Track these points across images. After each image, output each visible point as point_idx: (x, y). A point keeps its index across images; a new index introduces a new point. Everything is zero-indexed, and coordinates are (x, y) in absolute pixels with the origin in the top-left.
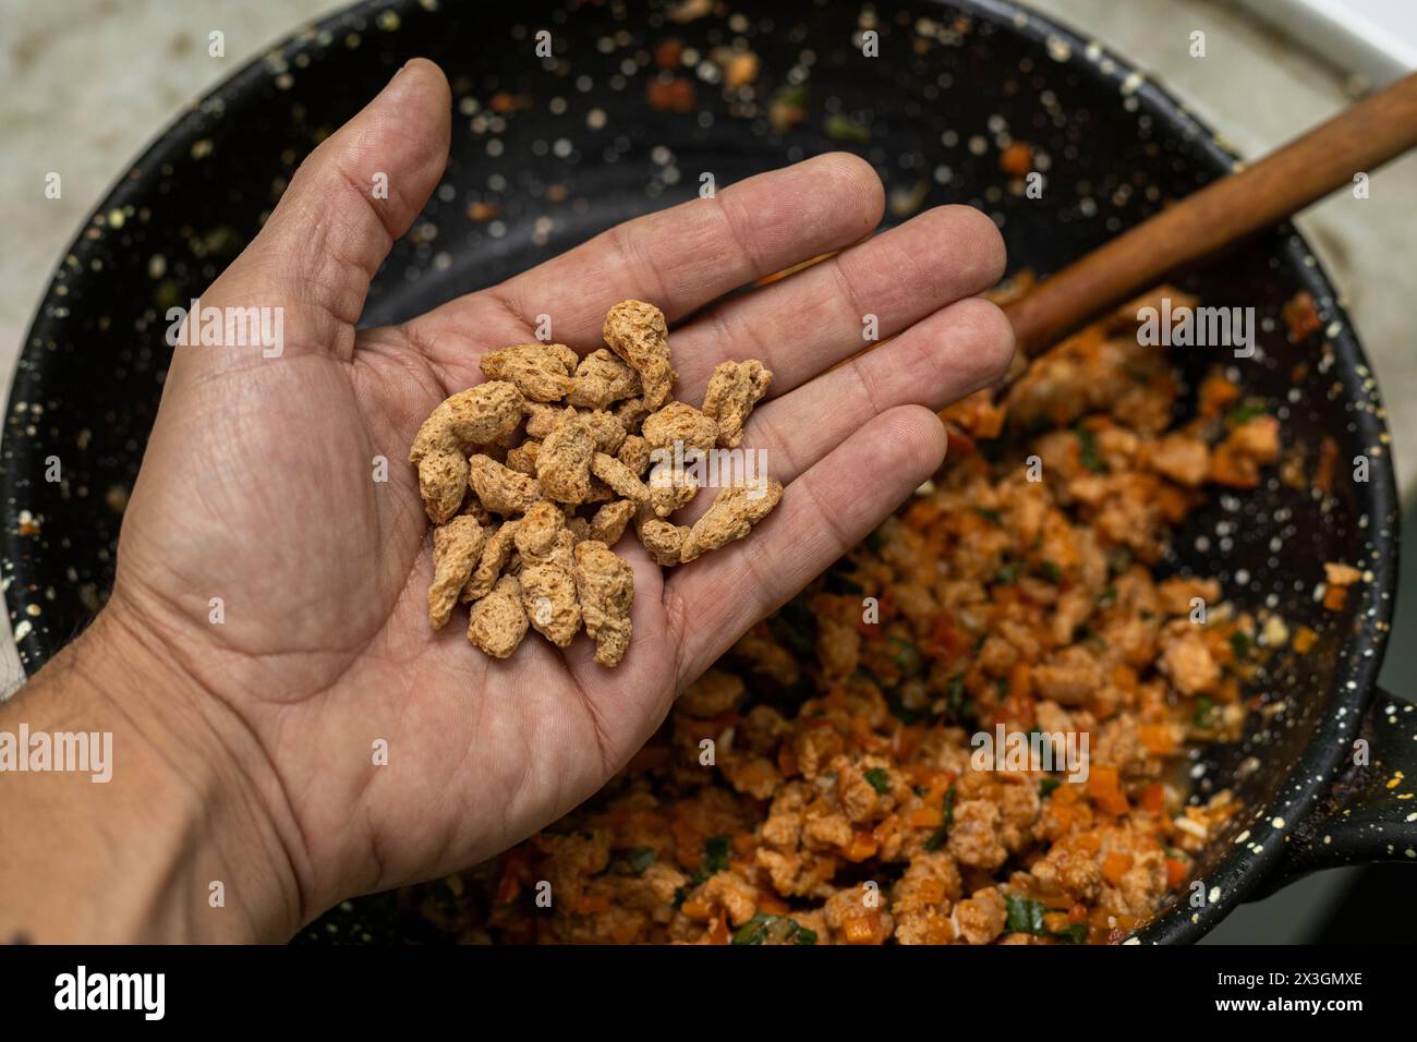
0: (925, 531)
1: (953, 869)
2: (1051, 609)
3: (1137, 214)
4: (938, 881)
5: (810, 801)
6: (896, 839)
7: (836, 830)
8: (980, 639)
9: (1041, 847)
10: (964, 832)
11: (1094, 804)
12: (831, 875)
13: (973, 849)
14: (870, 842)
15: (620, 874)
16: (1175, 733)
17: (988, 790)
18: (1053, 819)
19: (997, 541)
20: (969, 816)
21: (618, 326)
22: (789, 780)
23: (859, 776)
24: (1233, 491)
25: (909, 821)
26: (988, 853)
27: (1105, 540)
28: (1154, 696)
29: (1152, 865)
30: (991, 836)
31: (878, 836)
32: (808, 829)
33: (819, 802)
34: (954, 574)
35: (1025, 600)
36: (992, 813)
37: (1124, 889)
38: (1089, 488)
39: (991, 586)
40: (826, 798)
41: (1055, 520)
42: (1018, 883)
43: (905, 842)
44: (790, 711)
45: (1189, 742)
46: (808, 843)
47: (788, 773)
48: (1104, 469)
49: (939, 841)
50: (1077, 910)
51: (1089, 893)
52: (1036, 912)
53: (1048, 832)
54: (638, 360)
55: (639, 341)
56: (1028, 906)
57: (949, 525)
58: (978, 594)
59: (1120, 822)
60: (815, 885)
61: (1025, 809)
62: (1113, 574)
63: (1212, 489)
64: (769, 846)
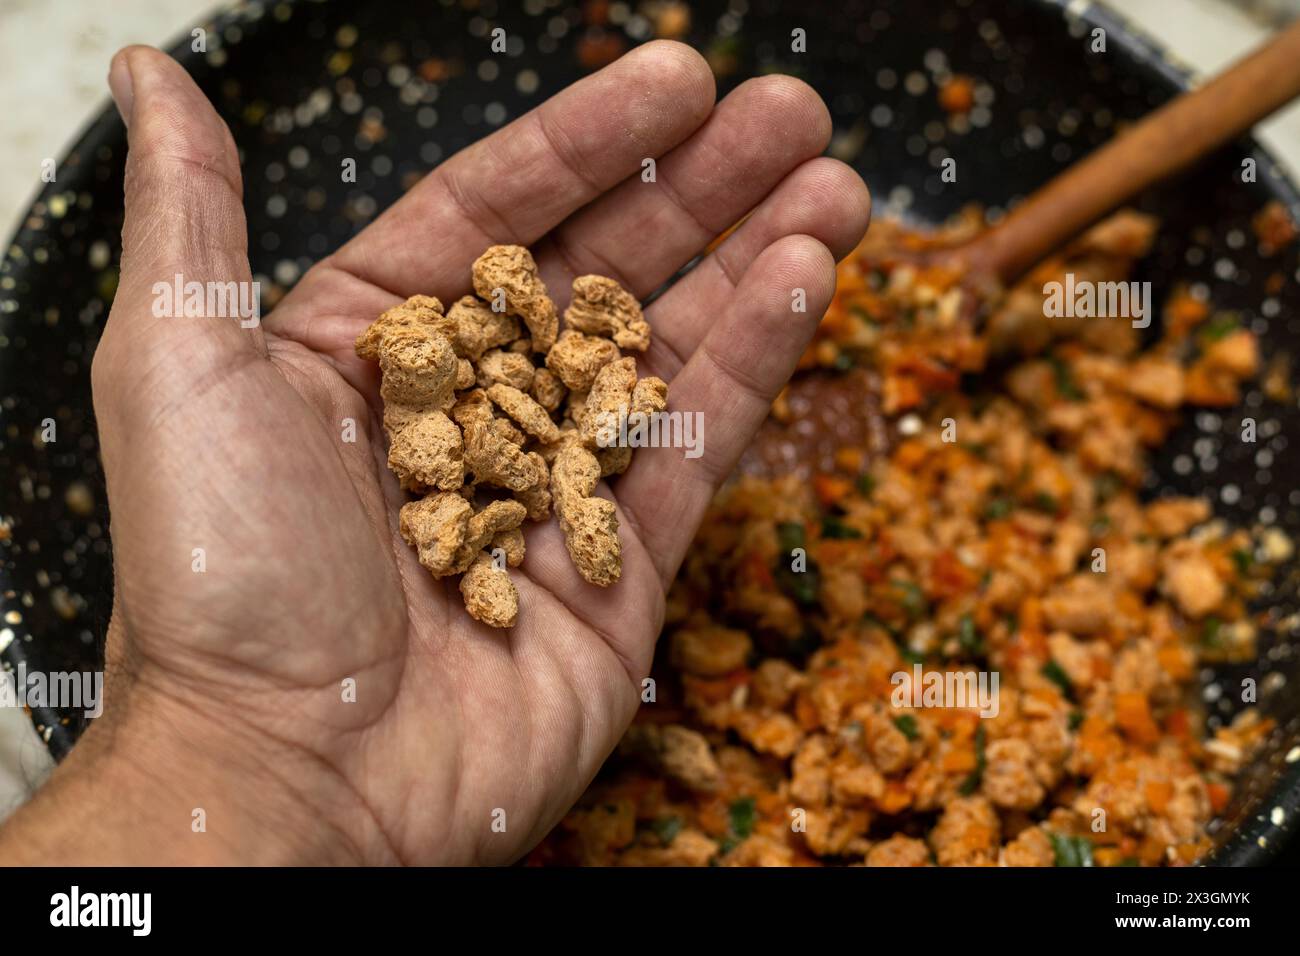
0: (915, 470)
1: (990, 813)
2: (1048, 541)
3: (1088, 142)
4: (978, 826)
5: (835, 754)
6: (930, 786)
7: (867, 781)
8: (986, 576)
9: (1080, 781)
10: (999, 773)
11: (1123, 733)
12: (864, 828)
13: (1009, 790)
14: (902, 790)
15: (646, 845)
16: (1186, 656)
17: (1018, 728)
18: (1086, 752)
19: (986, 476)
20: (1002, 756)
21: (493, 278)
22: (809, 734)
23: (886, 724)
24: (1210, 408)
25: (941, 765)
26: (1025, 793)
27: (1092, 468)
28: (1160, 620)
29: (1194, 792)
30: (1026, 775)
31: (911, 784)
32: (838, 783)
33: (845, 755)
34: (946, 512)
35: (1021, 532)
36: (1023, 751)
37: (1169, 817)
38: (1068, 417)
39: (984, 521)
40: (851, 751)
41: (1038, 452)
42: (1061, 821)
43: (940, 789)
44: (799, 663)
45: (1202, 664)
46: (839, 797)
47: (808, 726)
48: (1080, 396)
49: (973, 784)
50: (1127, 844)
51: (1138, 825)
52: (1084, 849)
53: (1084, 766)
54: (524, 306)
55: (519, 286)
56: (1075, 844)
57: (937, 463)
58: (972, 530)
59: (1151, 750)
60: (848, 840)
61: (1055, 745)
62: (1100, 501)
63: (1189, 409)
64: (798, 803)
